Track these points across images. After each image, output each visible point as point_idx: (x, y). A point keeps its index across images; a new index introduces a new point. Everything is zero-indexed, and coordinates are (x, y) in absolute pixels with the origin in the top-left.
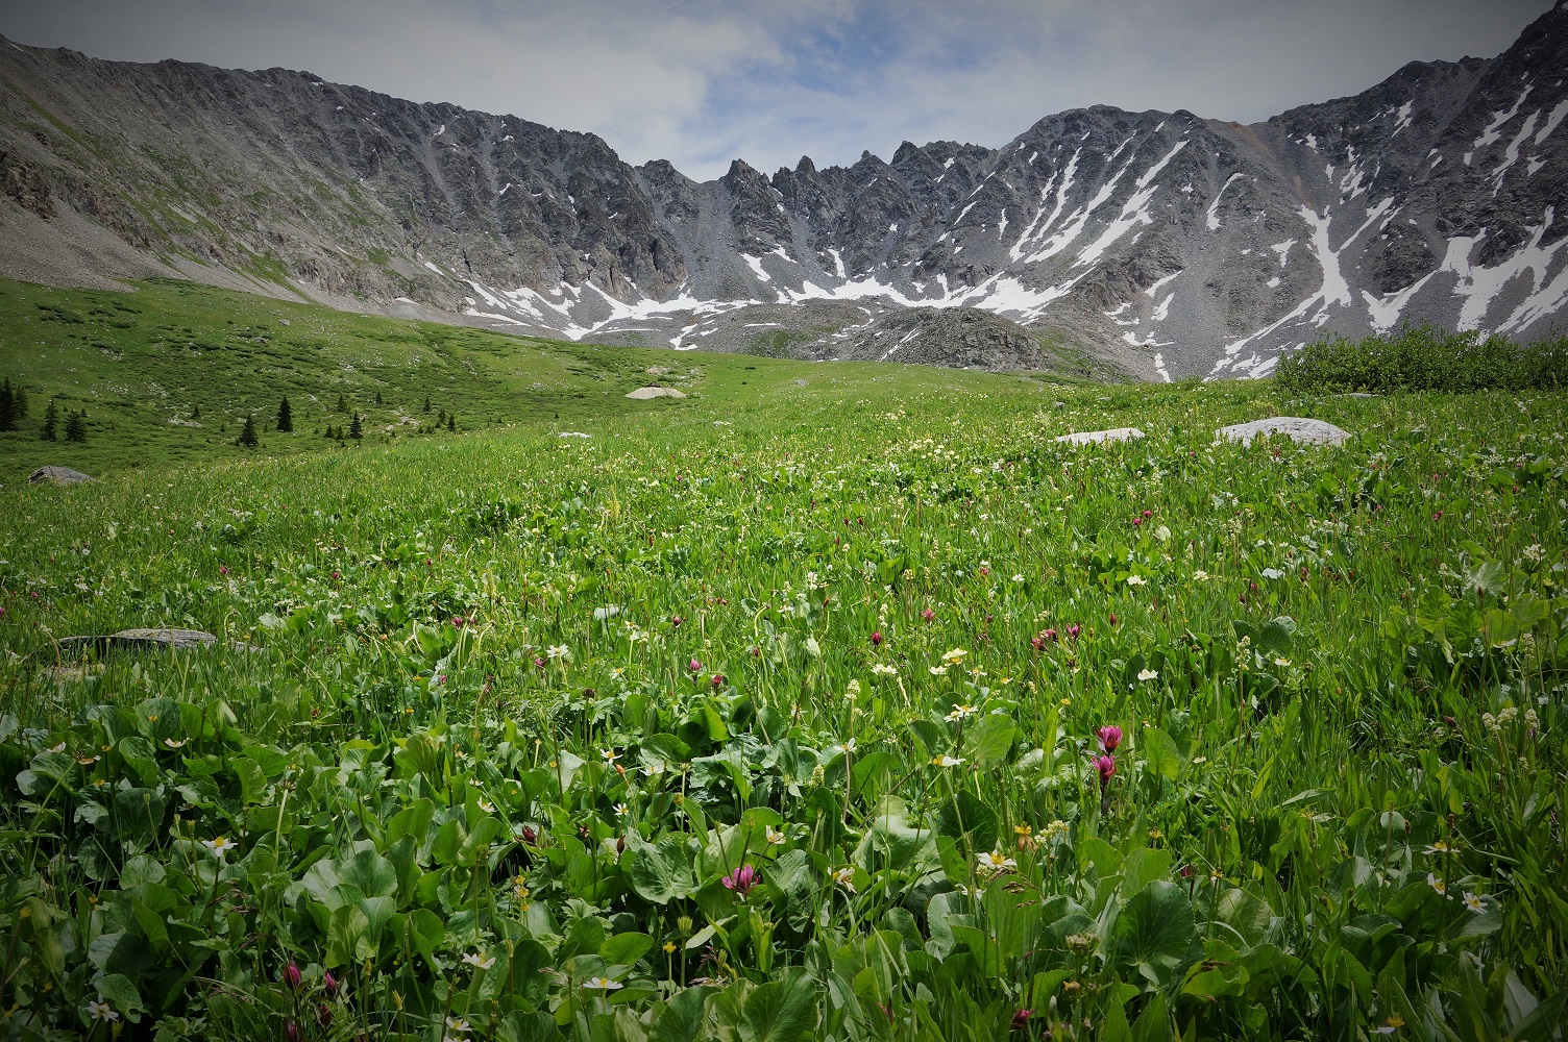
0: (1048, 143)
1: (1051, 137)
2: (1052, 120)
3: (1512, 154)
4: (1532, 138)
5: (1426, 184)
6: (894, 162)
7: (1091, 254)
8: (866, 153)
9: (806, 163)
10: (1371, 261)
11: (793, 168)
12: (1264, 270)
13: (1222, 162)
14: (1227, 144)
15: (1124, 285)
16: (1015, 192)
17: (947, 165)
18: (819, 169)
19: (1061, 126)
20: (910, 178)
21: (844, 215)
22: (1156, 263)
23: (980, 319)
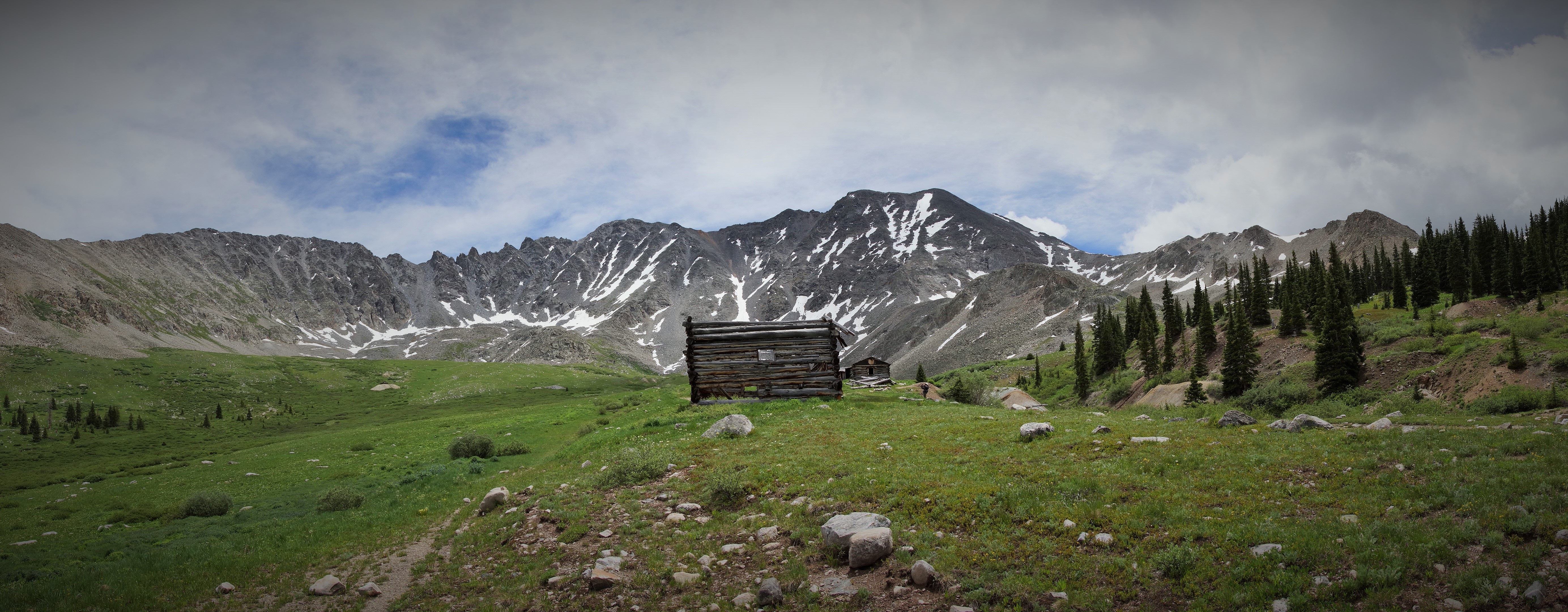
0: (604, 238)
1: (606, 234)
2: (607, 226)
3: (827, 259)
4: (836, 253)
5: (789, 269)
6: (521, 248)
7: (624, 297)
8: (506, 244)
9: (473, 251)
10: (761, 305)
11: (467, 254)
12: (710, 307)
13: (692, 251)
14: (696, 242)
15: (639, 314)
16: (586, 264)
17: (550, 249)
18: (480, 253)
19: (611, 229)
20: (529, 257)
21: (494, 277)
22: (656, 302)
23: (560, 334)
